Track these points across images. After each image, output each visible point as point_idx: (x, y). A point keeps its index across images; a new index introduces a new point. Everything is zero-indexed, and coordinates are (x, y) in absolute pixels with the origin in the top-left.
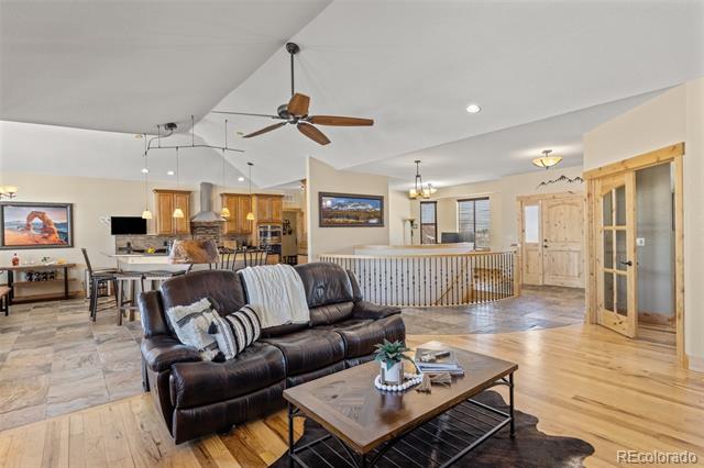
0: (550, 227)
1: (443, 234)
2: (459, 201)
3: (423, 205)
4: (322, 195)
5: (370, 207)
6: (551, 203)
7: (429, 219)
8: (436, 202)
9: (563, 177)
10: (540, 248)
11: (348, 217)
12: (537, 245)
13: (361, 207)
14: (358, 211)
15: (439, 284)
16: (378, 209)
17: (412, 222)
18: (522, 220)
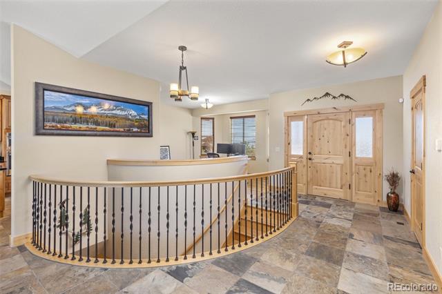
0: (314, 140)
1: (218, 145)
2: (231, 118)
3: (203, 121)
4: (41, 89)
5: (133, 113)
6: (317, 118)
7: (207, 131)
8: (213, 119)
9: (327, 94)
10: (304, 160)
11: (97, 124)
12: (301, 157)
13: (118, 112)
14: (115, 116)
15: (190, 225)
16: (146, 117)
17: (193, 134)
18: (288, 133)
